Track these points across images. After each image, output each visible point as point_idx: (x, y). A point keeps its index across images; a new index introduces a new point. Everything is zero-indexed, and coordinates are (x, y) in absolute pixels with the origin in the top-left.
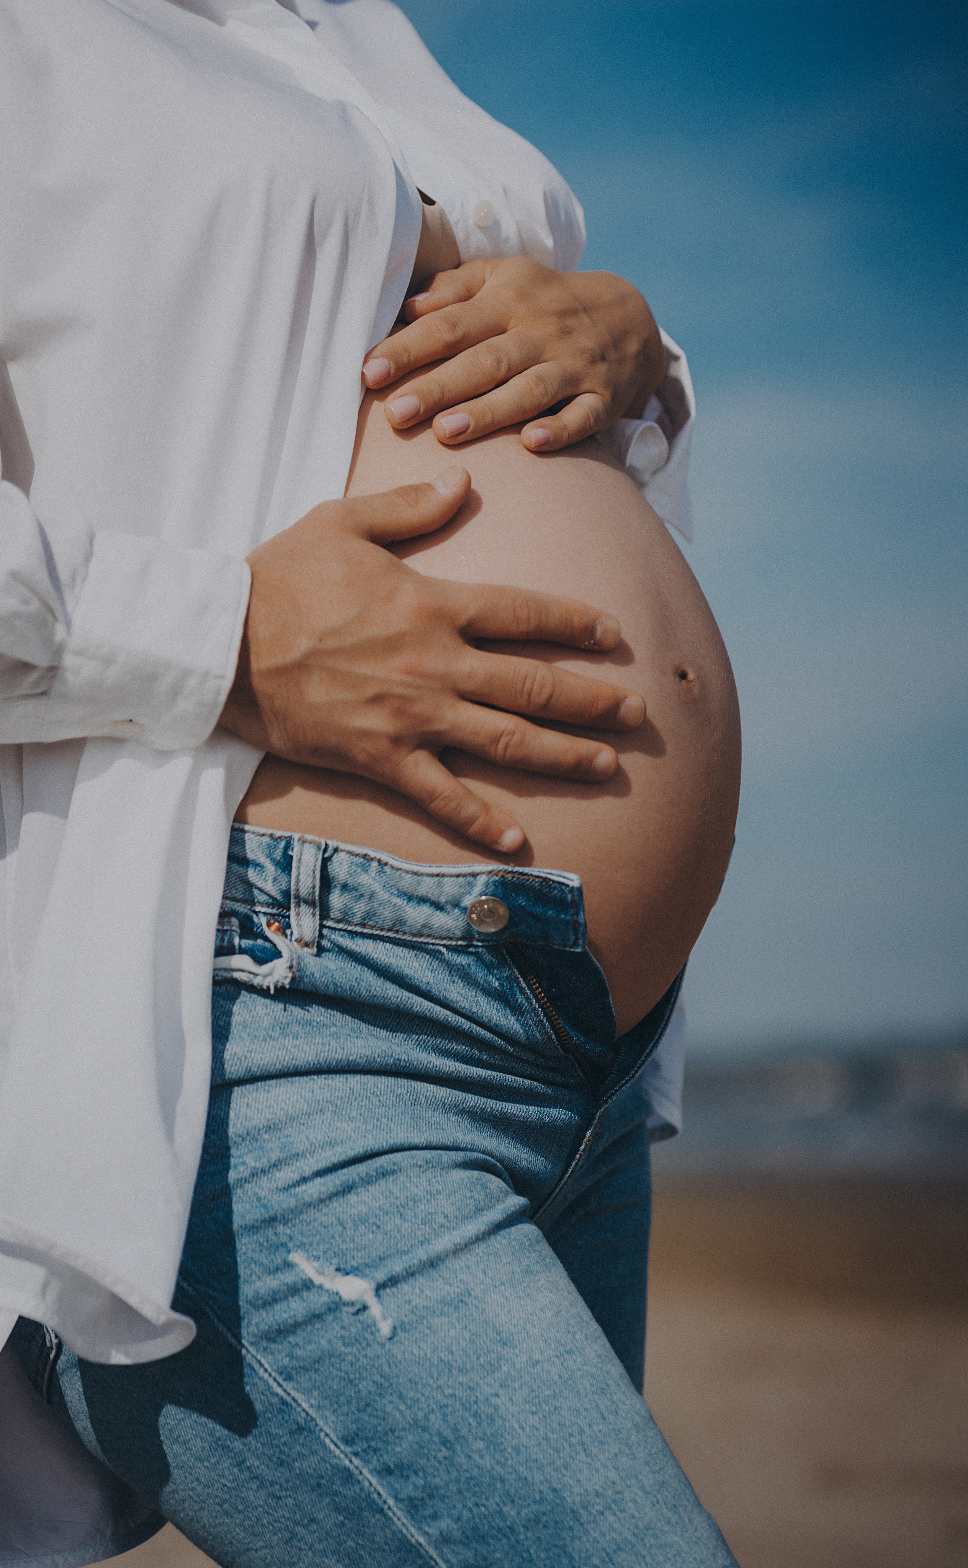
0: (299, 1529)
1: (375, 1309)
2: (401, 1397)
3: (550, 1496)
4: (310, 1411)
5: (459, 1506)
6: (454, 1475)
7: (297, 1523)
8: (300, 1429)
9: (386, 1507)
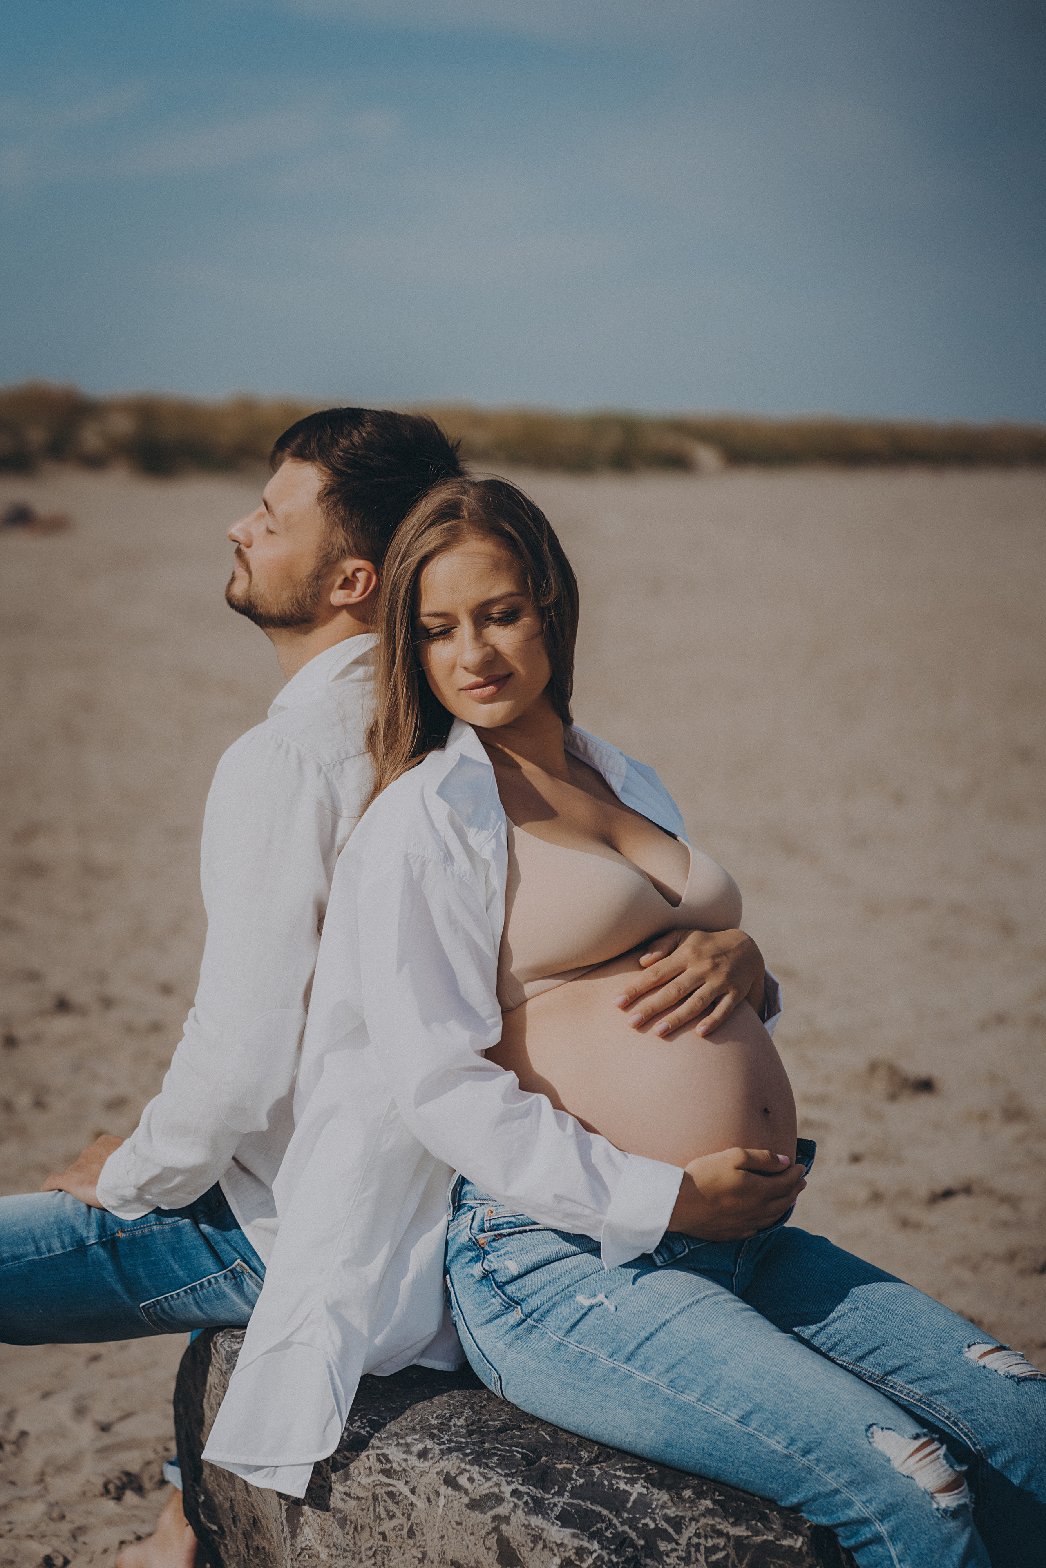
0: (604, 1403)
1: (607, 1302)
2: (626, 1331)
3: (697, 1341)
4: (593, 1352)
5: (661, 1359)
6: (655, 1349)
7: (602, 1401)
8: (591, 1361)
9: (632, 1374)
